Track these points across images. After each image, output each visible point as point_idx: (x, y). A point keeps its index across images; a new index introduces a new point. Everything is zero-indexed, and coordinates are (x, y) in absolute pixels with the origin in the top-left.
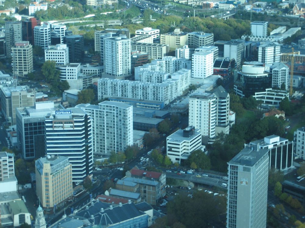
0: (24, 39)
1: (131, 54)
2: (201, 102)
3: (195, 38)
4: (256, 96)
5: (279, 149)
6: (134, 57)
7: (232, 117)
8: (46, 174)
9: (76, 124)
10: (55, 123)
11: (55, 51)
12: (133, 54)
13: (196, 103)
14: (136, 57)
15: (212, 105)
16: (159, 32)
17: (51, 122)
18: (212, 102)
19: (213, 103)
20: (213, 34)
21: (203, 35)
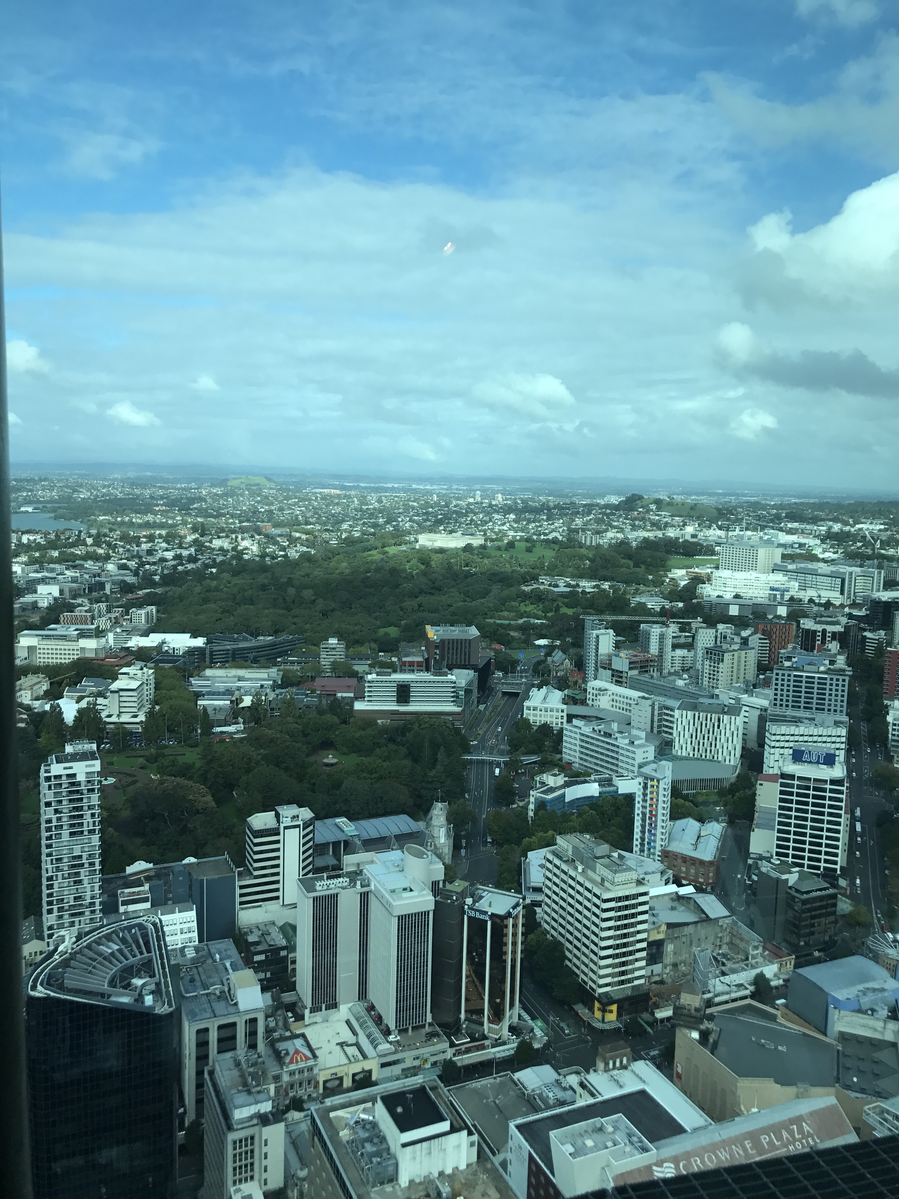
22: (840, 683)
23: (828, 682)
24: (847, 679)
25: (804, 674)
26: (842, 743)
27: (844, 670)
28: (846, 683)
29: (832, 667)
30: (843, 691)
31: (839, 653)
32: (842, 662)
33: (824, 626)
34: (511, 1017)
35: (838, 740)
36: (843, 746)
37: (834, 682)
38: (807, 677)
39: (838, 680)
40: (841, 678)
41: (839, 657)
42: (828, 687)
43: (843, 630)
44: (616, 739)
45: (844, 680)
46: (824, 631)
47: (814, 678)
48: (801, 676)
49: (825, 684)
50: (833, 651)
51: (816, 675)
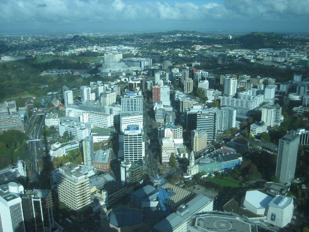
0: (190, 77)
2: (268, 110)
3: (267, 80)
4: (294, 109)
5: (304, 135)
6: (238, 88)
7: (282, 118)
8: (196, 137)
9: (210, 116)
10: (201, 115)
11: (203, 83)
12: (237, 86)
13: (266, 111)
14: (239, 88)
15: (273, 112)
16: (250, 77)
17: (200, 115)
18: (273, 110)
20: (275, 79)
21: (270, 79)
22: (140, 100)
23: (137, 101)
25: (130, 99)
27: (141, 96)
28: (142, 100)
29: (138, 96)
30: (141, 103)
31: (140, 91)
32: (141, 93)
33: (135, 82)
34: (52, 225)
37: (139, 100)
38: (131, 100)
40: (140, 99)
41: (139, 92)
43: (140, 82)
44: (76, 128)
45: (141, 100)
46: (135, 83)
47: (133, 100)
50: (138, 90)
51: (133, 99)
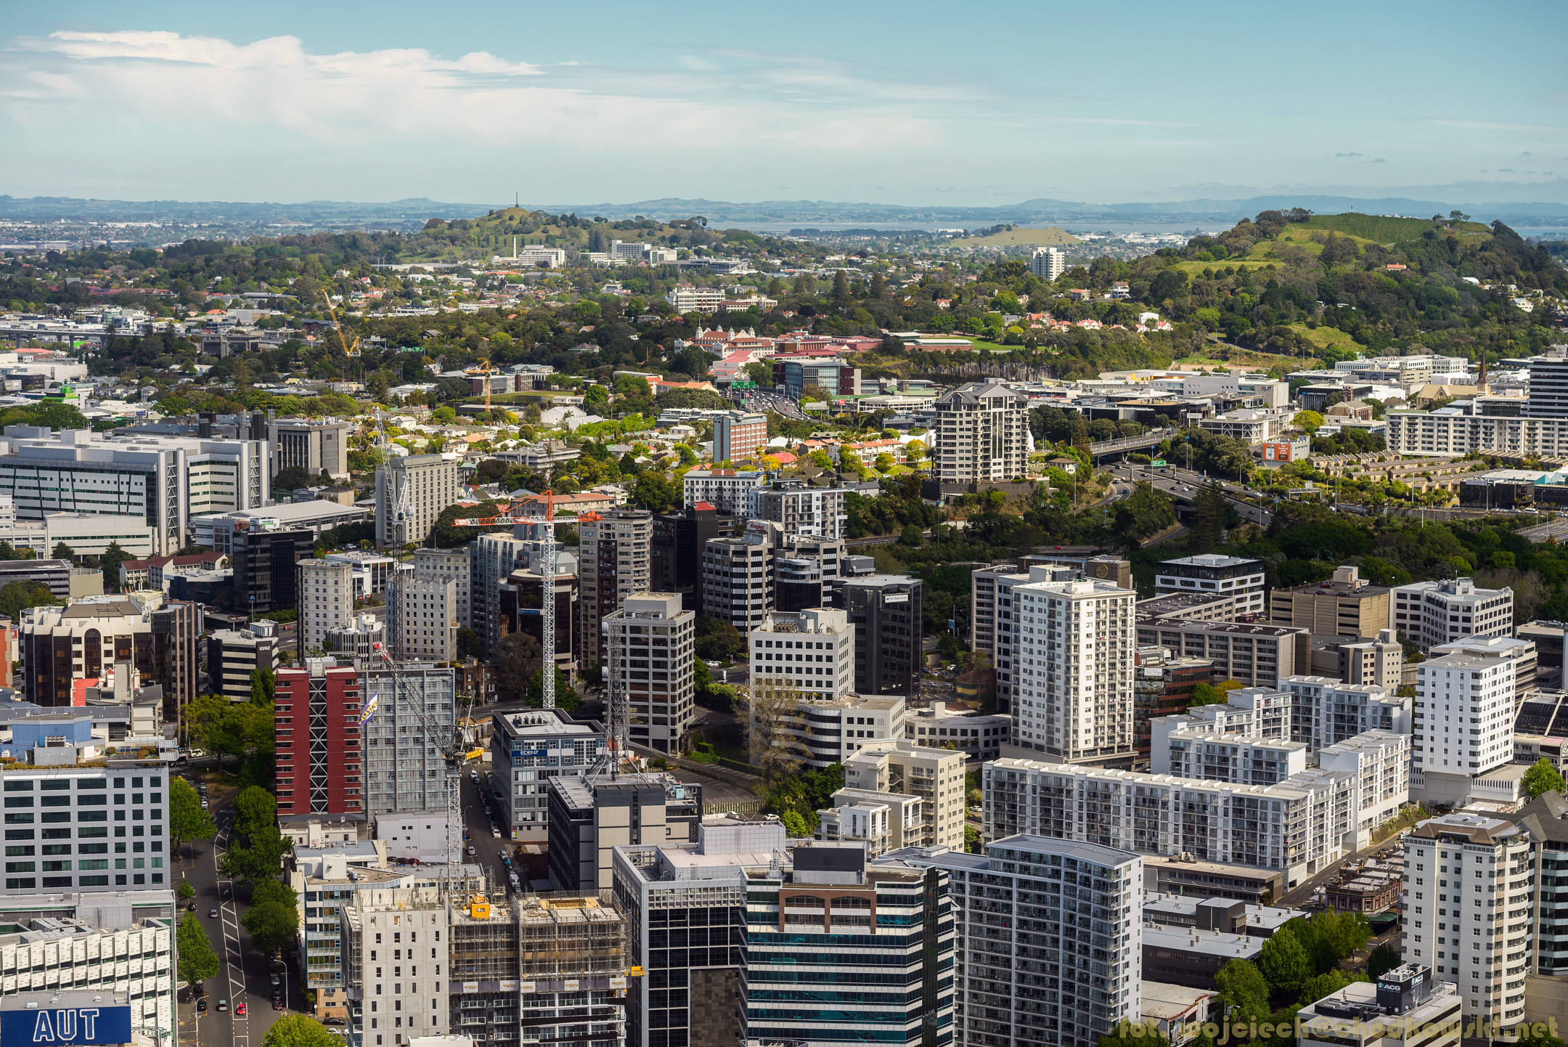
0: (658, 586)
1: (1137, 663)
2: (1458, 857)
3: (1429, 605)
6: (1149, 672)
9: (880, 911)
10: (790, 902)
11: (795, 639)
12: (1143, 661)
13: (1438, 862)
14: (1158, 672)
15: (1513, 871)
16: (1262, 582)
17: (772, 898)
18: (1514, 856)
19: (1515, 864)
20: (1509, 593)
21: (1465, 592)
22: (147, 790)
23: (110, 791)
24: (164, 774)
25: (36, 777)
26: (162, 973)
27: (155, 751)
28: (164, 790)
29: (117, 745)
30: (156, 814)
31: (139, 701)
32: (148, 726)
33: (92, 623)
35: (148, 965)
36: (164, 983)
37: (128, 791)
38: (46, 785)
39: (137, 782)
40: (147, 775)
41: (137, 712)
42: (110, 807)
43: (147, 628)
45: (156, 782)
46: (93, 638)
47: (64, 784)
48: (28, 785)
49: (101, 800)
50: (121, 696)
51: (74, 776)
